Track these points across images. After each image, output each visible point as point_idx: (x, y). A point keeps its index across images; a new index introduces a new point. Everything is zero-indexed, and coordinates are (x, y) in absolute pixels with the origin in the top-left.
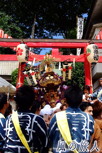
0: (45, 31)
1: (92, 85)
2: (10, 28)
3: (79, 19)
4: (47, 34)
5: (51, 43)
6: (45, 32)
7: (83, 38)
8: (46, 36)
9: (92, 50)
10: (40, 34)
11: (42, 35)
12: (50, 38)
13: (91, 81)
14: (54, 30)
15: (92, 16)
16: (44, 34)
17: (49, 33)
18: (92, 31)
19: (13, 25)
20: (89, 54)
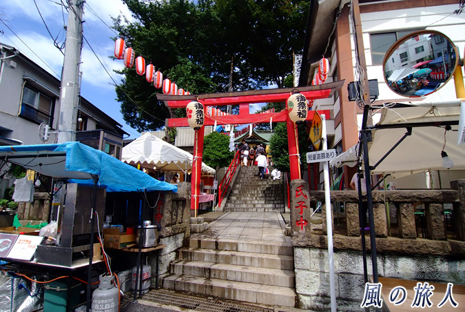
0: (250, 80)
1: (298, 154)
2: (196, 80)
3: (296, 57)
4: (254, 84)
5: (237, 98)
6: (251, 82)
7: (299, 86)
8: (252, 87)
9: (296, 103)
10: (244, 85)
11: (246, 87)
12: (258, 89)
13: (297, 148)
14: (264, 78)
15: (310, 51)
16: (250, 84)
17: (256, 82)
18: (310, 74)
19: (200, 76)
20: (291, 110)
